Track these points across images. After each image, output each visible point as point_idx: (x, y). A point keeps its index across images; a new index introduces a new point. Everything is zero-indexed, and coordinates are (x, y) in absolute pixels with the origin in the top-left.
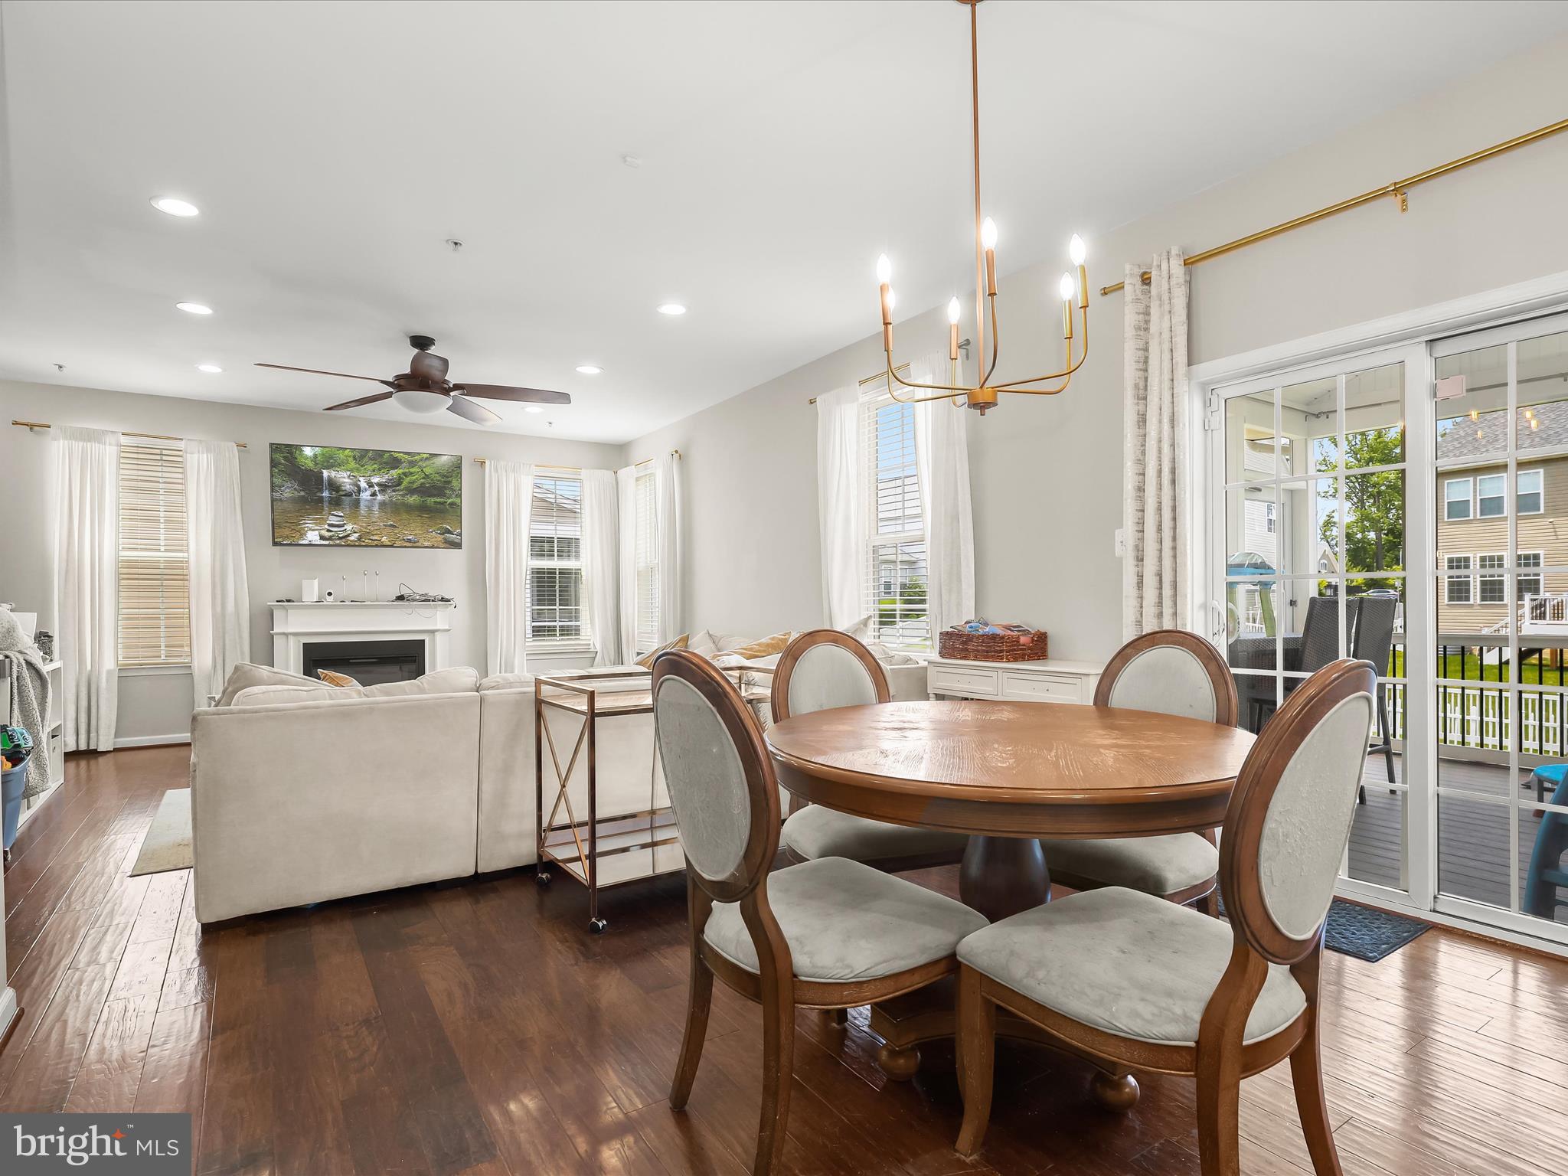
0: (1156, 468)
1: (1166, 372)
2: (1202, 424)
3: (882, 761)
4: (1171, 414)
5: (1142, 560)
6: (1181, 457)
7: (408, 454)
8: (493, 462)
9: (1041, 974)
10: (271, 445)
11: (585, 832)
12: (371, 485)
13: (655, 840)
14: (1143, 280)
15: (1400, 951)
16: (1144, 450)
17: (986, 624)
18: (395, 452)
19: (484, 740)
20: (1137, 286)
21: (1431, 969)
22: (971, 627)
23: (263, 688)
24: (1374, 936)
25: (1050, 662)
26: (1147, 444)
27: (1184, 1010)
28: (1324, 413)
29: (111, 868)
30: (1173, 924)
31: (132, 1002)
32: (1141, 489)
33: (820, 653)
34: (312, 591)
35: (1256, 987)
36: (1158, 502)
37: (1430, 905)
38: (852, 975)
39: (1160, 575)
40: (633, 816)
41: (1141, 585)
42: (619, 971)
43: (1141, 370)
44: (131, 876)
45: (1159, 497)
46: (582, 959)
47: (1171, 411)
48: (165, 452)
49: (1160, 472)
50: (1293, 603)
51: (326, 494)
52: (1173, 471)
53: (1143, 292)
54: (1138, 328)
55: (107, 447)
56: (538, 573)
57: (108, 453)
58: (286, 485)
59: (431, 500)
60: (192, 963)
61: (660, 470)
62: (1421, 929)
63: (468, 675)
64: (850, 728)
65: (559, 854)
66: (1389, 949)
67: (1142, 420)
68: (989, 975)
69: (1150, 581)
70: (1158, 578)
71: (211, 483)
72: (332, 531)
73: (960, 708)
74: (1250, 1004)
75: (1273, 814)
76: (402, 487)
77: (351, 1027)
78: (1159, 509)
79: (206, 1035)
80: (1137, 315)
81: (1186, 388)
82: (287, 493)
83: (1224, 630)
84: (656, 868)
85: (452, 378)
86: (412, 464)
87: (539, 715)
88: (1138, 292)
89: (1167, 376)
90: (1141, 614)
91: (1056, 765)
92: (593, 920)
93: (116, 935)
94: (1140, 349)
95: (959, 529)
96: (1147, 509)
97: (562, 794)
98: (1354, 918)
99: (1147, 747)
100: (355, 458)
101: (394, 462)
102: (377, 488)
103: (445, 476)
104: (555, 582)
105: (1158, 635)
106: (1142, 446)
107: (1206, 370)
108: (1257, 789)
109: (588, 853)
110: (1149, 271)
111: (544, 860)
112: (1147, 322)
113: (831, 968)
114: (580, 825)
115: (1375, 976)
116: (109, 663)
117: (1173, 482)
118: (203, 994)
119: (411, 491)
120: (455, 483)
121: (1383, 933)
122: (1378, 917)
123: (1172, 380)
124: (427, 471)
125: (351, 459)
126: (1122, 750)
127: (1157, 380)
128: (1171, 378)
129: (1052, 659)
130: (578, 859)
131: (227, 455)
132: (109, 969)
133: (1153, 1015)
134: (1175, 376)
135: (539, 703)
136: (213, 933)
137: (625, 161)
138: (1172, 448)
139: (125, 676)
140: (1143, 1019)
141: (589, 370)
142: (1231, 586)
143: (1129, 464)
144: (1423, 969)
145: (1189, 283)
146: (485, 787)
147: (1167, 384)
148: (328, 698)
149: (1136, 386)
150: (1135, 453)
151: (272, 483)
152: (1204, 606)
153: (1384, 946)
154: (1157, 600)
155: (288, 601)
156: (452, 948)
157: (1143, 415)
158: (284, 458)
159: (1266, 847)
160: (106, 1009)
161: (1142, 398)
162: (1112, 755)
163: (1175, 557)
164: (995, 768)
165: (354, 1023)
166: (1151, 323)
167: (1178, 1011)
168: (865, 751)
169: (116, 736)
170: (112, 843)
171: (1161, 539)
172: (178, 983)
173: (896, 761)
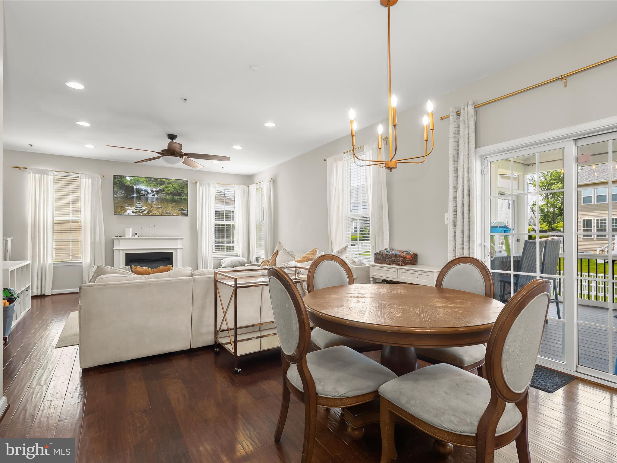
0: (462, 189)
1: (466, 151)
2: (481, 172)
3: (349, 313)
4: (468, 168)
5: (456, 226)
6: (472, 185)
7: (167, 179)
8: (200, 182)
9: (412, 402)
10: (114, 176)
11: (233, 332)
12: (152, 191)
13: (261, 335)
14: (457, 114)
15: (562, 388)
16: (457, 182)
17: (393, 250)
18: (162, 178)
19: (194, 296)
20: (455, 117)
21: (576, 397)
22: (387, 251)
23: (108, 275)
24: (551, 382)
25: (418, 266)
26: (458, 180)
27: (471, 421)
28: (531, 164)
29: (48, 344)
30: (467, 381)
31: (53, 401)
32: (455, 198)
33: (327, 263)
34: (129, 233)
35: (501, 412)
36: (462, 203)
37: (575, 369)
38: (338, 395)
39: (463, 232)
40: (253, 326)
41: (455, 236)
42: (245, 390)
43: (456, 150)
44: (55, 348)
45: (463, 201)
46: (231, 385)
47: (468, 166)
48: (72, 178)
49: (463, 191)
50: (518, 240)
51: (135, 195)
52: (469, 191)
53: (457, 119)
54: (455, 133)
55: (50, 176)
56: (218, 226)
57: (50, 179)
58: (119, 191)
59: (176, 197)
60: (77, 385)
61: (266, 186)
62: (571, 379)
63: (188, 270)
64: (338, 297)
65: (223, 341)
66: (557, 388)
67: (456, 170)
68: (392, 402)
69: (459, 235)
70: (462, 233)
71: (90, 191)
72: (137, 210)
73: (381, 287)
74: (498, 419)
75: (508, 343)
76: (165, 192)
77: (139, 413)
78: (463, 206)
79: (82, 416)
80: (455, 128)
81: (474, 158)
82: (120, 195)
83: (489, 254)
84: (262, 347)
85: (184, 151)
86: (169, 183)
87: (216, 286)
88: (455, 119)
89: (466, 153)
90: (456, 247)
91: (419, 315)
92: (236, 369)
93: (48, 373)
94: (456, 142)
95: (383, 212)
96: (458, 206)
97: (224, 318)
98: (542, 373)
99: (457, 307)
100: (146, 181)
101: (162, 183)
102: (155, 193)
103: (181, 188)
104: (224, 229)
105: (462, 259)
106: (456, 180)
107: (482, 150)
108: (501, 332)
109: (234, 341)
110: (460, 110)
111: (217, 343)
112: (459, 131)
113: (330, 392)
114: (231, 330)
115: (551, 399)
116: (50, 261)
117: (469, 195)
118: (81, 398)
119: (168, 194)
120: (185, 191)
121: (555, 381)
122: (553, 373)
123: (469, 154)
124: (175, 186)
125: (145, 181)
126: (446, 309)
127: (462, 154)
128: (468, 153)
129: (420, 264)
130: (230, 343)
131: (96, 179)
132: (45, 387)
133: (458, 422)
134: (470, 153)
135: (216, 282)
136: (86, 372)
137: (251, 68)
138: (468, 181)
139: (56, 266)
140: (454, 424)
141: (238, 147)
142: (492, 237)
143: (451, 187)
144: (572, 397)
145: (476, 115)
146: (194, 314)
147: (466, 156)
148: (133, 279)
149: (454, 157)
150: (453, 183)
151: (114, 191)
152: (481, 245)
153: (556, 386)
154: (462, 242)
155: (120, 237)
156: (180, 380)
157: (456, 168)
158: (119, 181)
159: (504, 356)
160: (43, 405)
161: (456, 161)
162: (442, 311)
163: (469, 225)
164: (394, 316)
165: (140, 412)
166: (460, 131)
167: (468, 421)
168: (343, 308)
169: (52, 289)
170: (49, 334)
171: (464, 218)
172: (72, 394)
173: (355, 313)
